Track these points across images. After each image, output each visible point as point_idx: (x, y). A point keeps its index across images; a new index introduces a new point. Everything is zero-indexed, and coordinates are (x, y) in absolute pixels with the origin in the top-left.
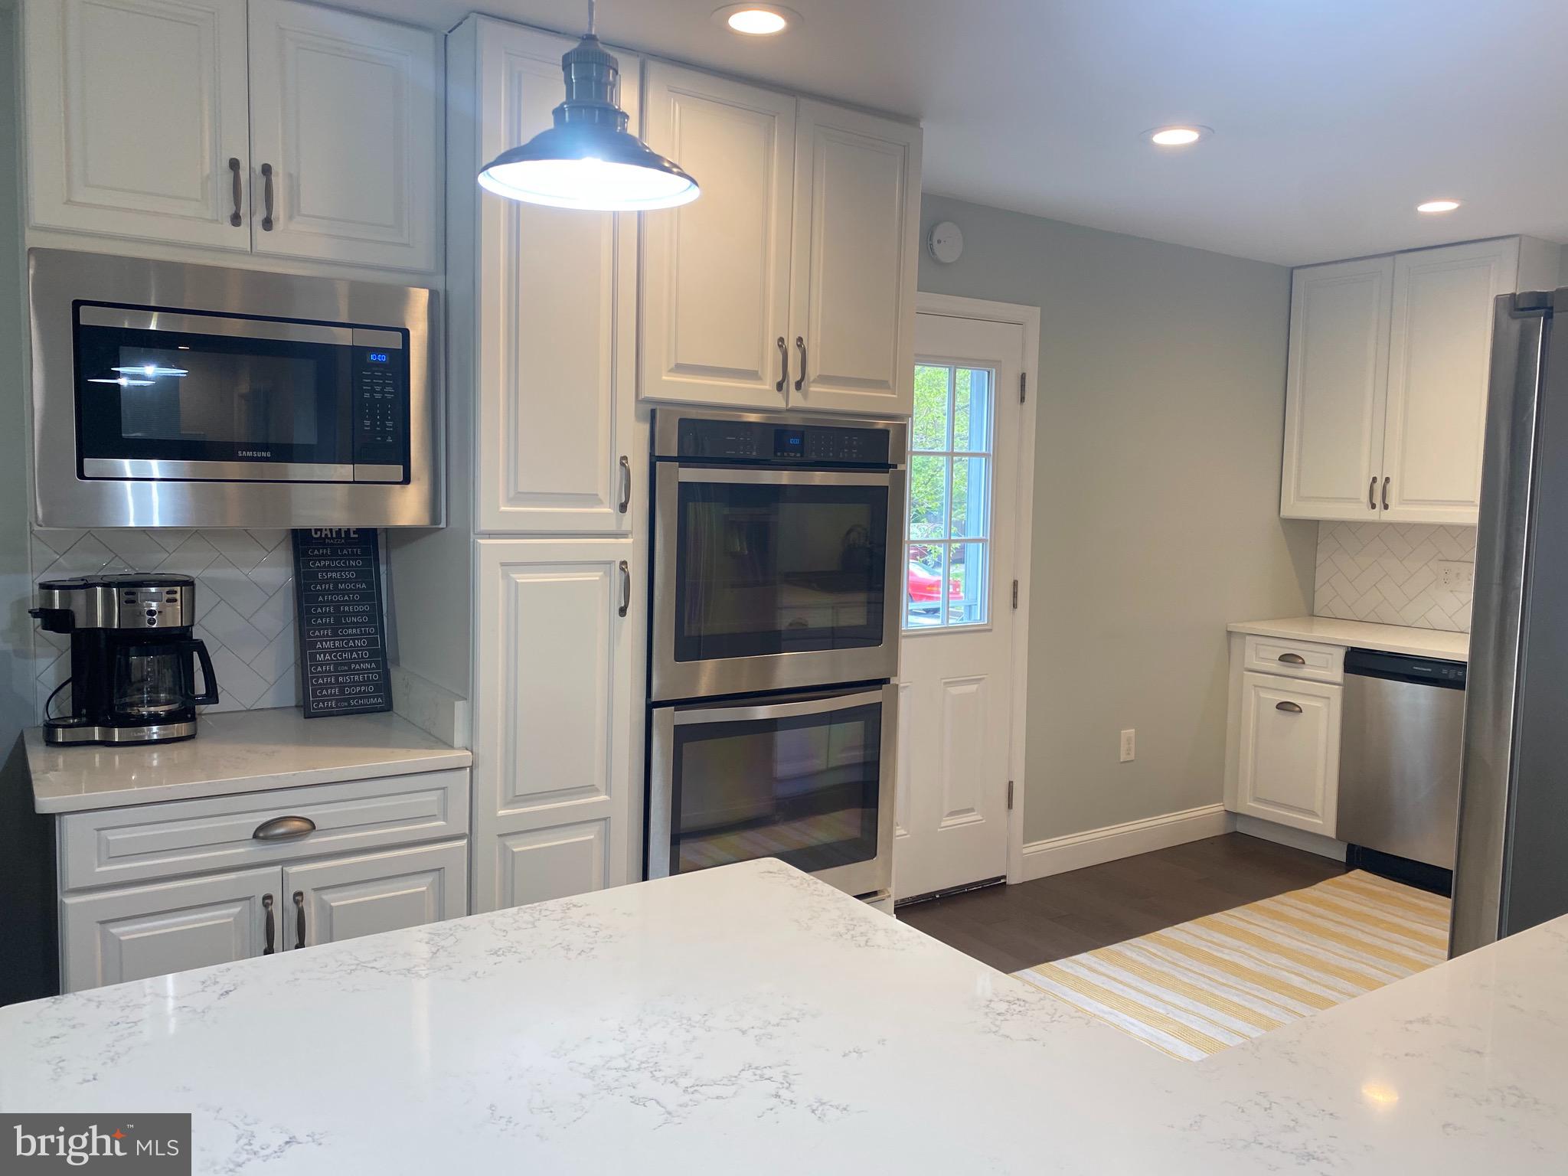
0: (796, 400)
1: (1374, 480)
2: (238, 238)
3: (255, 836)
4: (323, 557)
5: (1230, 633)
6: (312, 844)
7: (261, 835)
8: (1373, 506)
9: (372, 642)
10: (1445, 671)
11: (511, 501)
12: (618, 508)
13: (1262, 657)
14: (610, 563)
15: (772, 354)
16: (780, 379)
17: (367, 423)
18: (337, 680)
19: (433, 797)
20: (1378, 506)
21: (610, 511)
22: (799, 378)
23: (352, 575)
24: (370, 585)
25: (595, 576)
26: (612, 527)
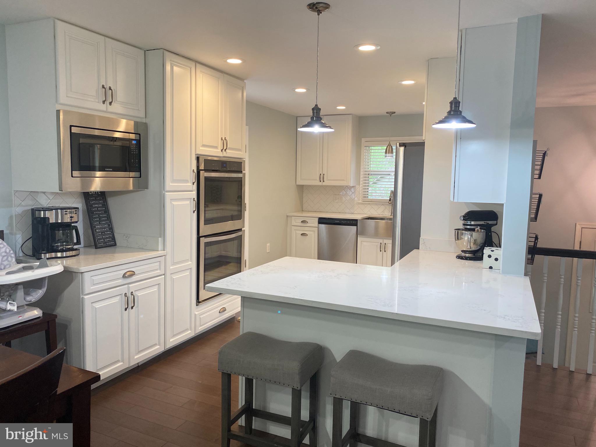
0: (225, 154)
1: (320, 174)
2: (103, 107)
3: (123, 277)
4: (93, 200)
5: (287, 216)
6: (134, 278)
7: (124, 276)
8: (320, 181)
9: (109, 225)
10: (342, 222)
11: (172, 182)
12: (192, 183)
13: (297, 222)
14: (190, 199)
15: (220, 142)
16: (222, 149)
17: (132, 160)
18: (102, 237)
19: (158, 264)
20: (321, 181)
21: (191, 184)
22: (226, 148)
23: (101, 205)
24: (105, 208)
25: (188, 202)
26: (191, 189)
